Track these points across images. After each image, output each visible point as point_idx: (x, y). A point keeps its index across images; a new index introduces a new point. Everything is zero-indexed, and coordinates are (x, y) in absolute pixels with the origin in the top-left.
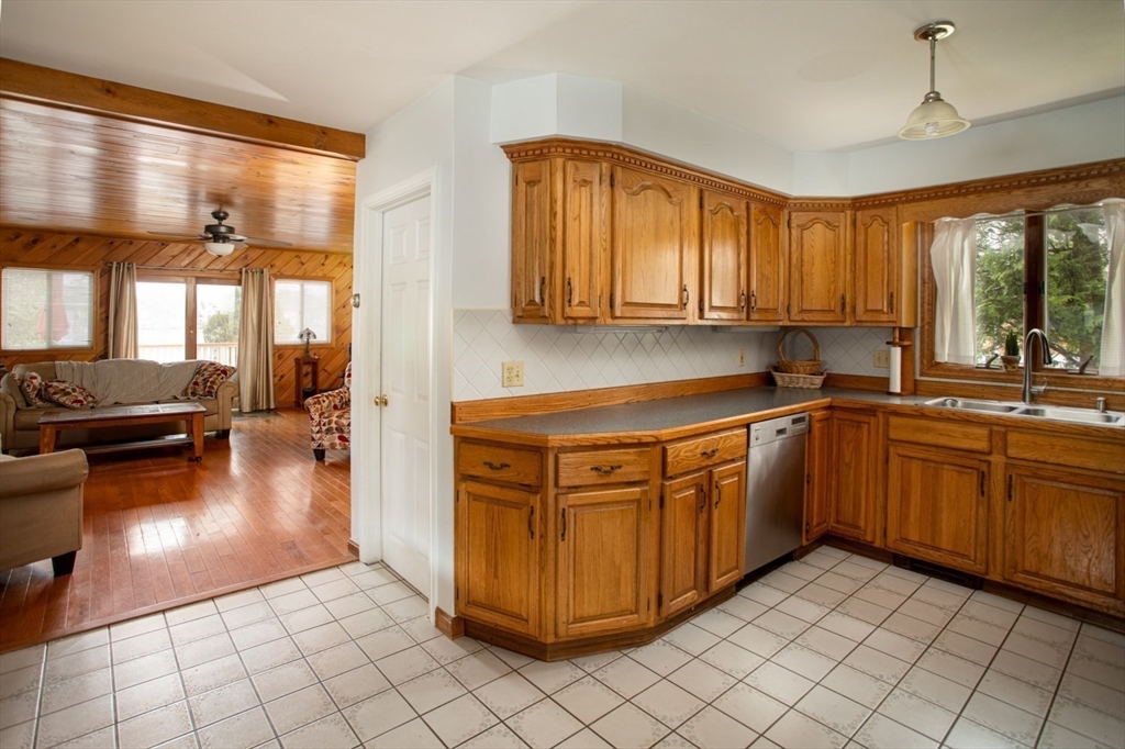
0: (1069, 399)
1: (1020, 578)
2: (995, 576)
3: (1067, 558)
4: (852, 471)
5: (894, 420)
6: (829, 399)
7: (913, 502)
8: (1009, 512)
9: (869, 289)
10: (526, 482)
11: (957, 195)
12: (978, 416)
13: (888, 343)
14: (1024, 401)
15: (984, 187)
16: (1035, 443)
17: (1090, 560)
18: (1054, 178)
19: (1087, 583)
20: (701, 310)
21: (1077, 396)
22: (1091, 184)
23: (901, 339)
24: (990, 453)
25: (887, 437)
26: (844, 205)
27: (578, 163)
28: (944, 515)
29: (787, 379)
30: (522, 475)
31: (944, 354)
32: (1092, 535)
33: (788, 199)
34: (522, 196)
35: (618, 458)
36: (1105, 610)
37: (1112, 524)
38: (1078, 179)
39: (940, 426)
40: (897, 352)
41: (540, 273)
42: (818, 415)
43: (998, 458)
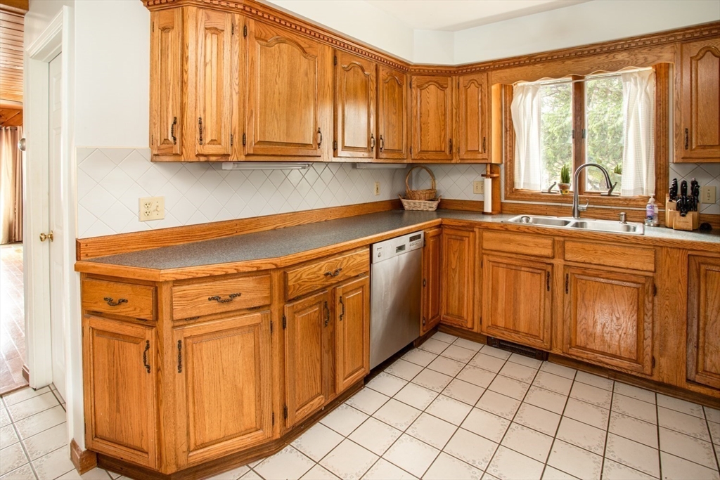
0: (602, 214)
1: (574, 352)
2: (556, 351)
3: (605, 335)
4: (457, 275)
5: (487, 235)
6: (440, 219)
7: (500, 297)
8: (567, 302)
9: (469, 135)
10: (142, 317)
11: (529, 64)
12: (545, 229)
13: (482, 175)
14: (574, 216)
15: (546, 58)
16: (584, 249)
17: (620, 336)
18: (593, 51)
19: (618, 354)
20: (335, 149)
21: (607, 212)
22: (616, 56)
23: (491, 173)
24: (553, 257)
25: (481, 247)
26: (450, 71)
27: (209, 12)
28: (522, 306)
29: (412, 204)
30: (138, 310)
31: (520, 184)
32: (622, 317)
33: (409, 65)
34: (157, 41)
35: (237, 286)
36: (630, 372)
37: (635, 308)
38: (609, 52)
39: (518, 238)
40: (488, 182)
41: (173, 114)
42: (432, 232)
43: (559, 261)
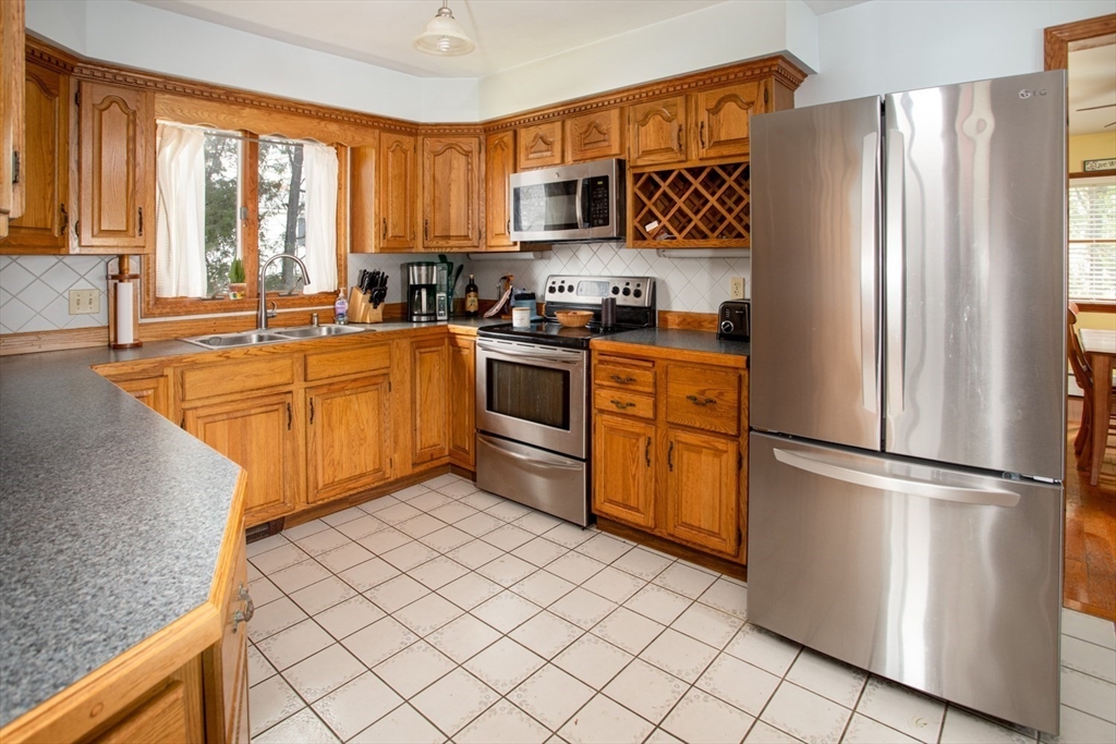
2: (299, 507)
8: (311, 435)
9: (105, 200)
12: (283, 346)
13: (110, 277)
14: (260, 327)
16: (329, 360)
17: (365, 449)
24: (291, 382)
32: (366, 427)
40: (128, 289)
43: (299, 387)
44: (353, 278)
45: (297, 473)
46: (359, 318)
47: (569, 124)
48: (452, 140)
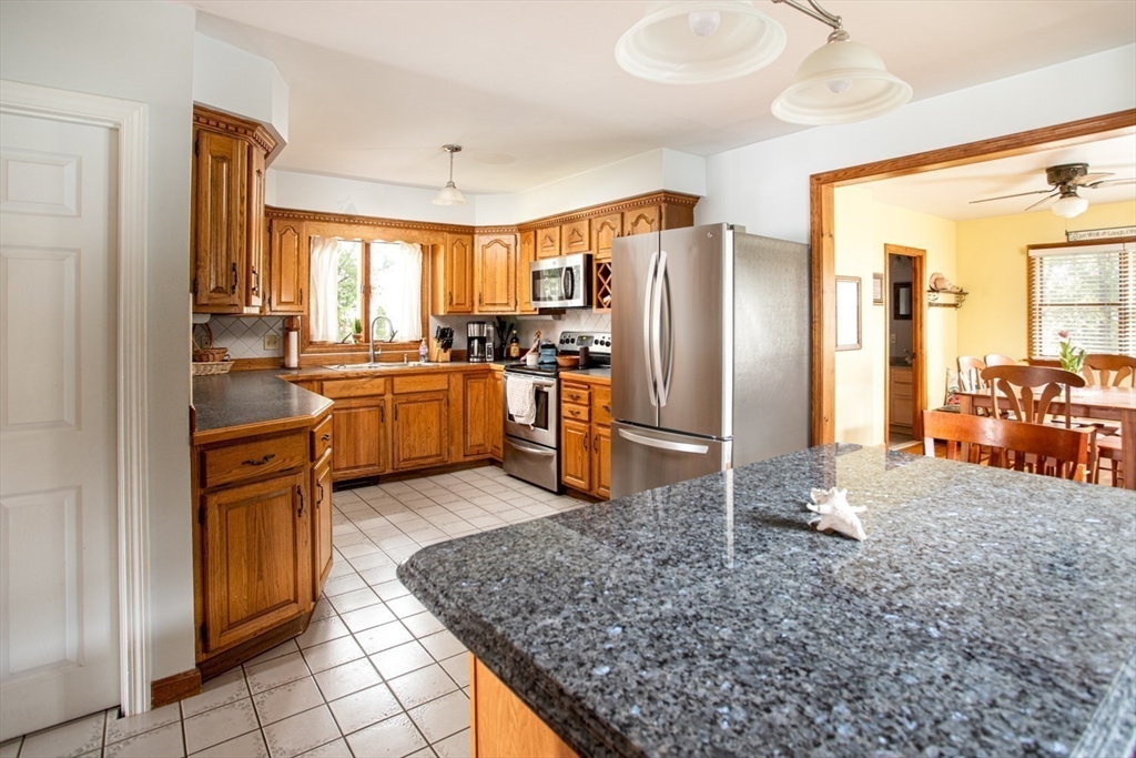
0: (388, 358)
2: (388, 471)
3: (422, 444)
5: (327, 385)
8: (396, 428)
10: (292, 466)
14: (370, 362)
16: (407, 382)
17: (430, 441)
19: (430, 454)
21: (392, 355)
24: (385, 394)
30: (288, 461)
32: (431, 426)
36: (435, 465)
43: (388, 397)
44: (433, 332)
45: (387, 449)
46: (434, 358)
47: (564, 227)
48: (498, 237)
